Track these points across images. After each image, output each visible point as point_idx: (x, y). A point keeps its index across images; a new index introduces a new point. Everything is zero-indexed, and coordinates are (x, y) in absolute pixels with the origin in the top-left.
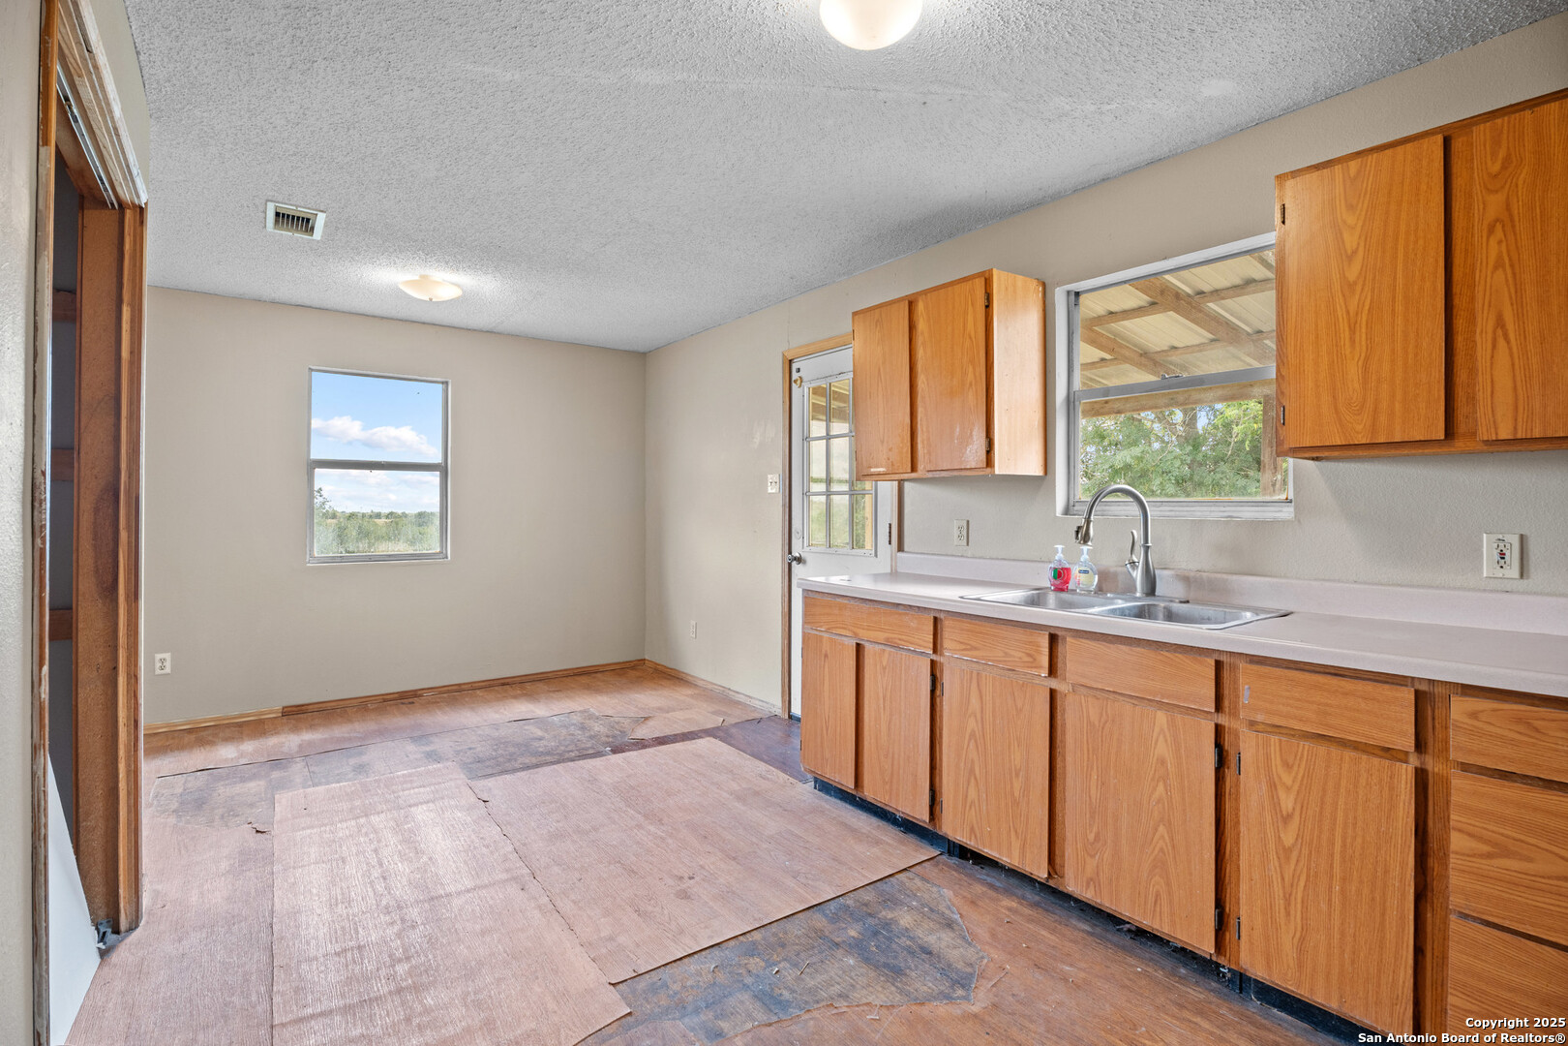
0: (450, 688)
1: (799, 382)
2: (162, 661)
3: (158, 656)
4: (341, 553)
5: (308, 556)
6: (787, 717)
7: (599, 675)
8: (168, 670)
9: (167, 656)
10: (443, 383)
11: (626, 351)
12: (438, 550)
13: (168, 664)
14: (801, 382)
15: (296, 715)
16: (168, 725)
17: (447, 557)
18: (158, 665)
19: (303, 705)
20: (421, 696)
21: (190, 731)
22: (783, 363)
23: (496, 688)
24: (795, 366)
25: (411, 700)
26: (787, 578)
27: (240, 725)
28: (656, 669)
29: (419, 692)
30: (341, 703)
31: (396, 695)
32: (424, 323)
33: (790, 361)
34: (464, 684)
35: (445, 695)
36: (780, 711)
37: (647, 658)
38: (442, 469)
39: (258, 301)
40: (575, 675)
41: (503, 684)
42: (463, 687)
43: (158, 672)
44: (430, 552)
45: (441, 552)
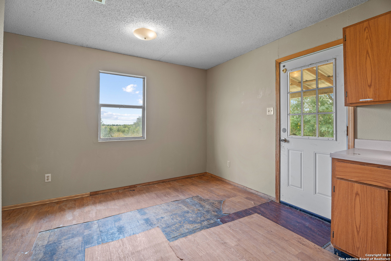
0: (146, 184)
1: (285, 71)
2: (48, 177)
3: (46, 175)
4: (110, 137)
5: (99, 138)
6: (278, 202)
7: (193, 178)
8: (50, 180)
9: (50, 175)
10: (143, 78)
11: (200, 69)
13: (50, 178)
14: (286, 71)
15: (95, 195)
16: (50, 201)
17: (144, 138)
18: (46, 178)
19: (97, 191)
21: (57, 203)
22: (276, 64)
23: (161, 184)
24: (282, 65)
25: (133, 189)
26: (278, 148)
27: (75, 200)
28: (212, 176)
29: (136, 186)
30: (110, 190)
31: (128, 187)
32: (137, 57)
33: (279, 63)
34: (151, 182)
35: (144, 187)
36: (275, 199)
37: (207, 172)
38: (143, 107)
39: (82, 46)
40: (185, 178)
41: (163, 182)
42: (150, 183)
43: (46, 181)
44: (139, 136)
45: (142, 137)
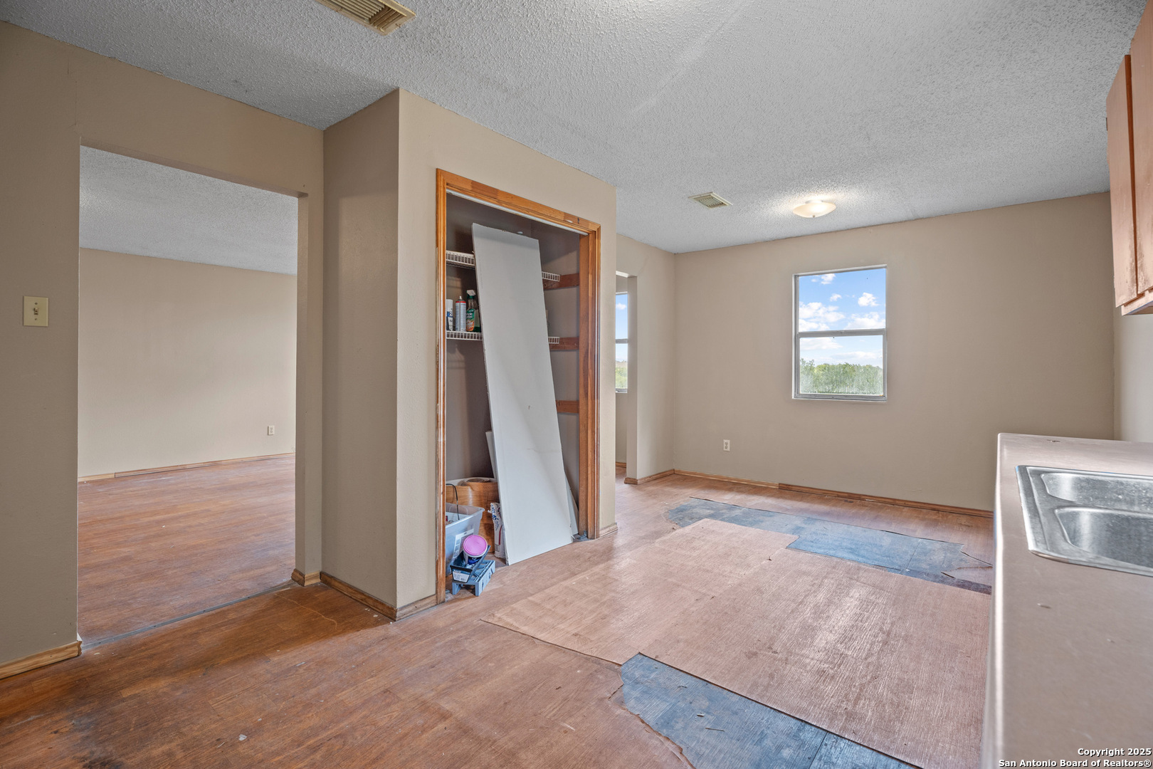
2: (726, 444)
3: (725, 441)
8: (728, 449)
9: (728, 441)
12: (882, 394)
13: (729, 446)
15: (786, 490)
16: (728, 479)
19: (790, 485)
20: (864, 500)
25: (853, 500)
29: (863, 497)
30: (811, 490)
31: (846, 495)
34: (898, 500)
38: (885, 332)
41: (933, 509)
42: (897, 502)
44: (875, 395)
45: (884, 396)
